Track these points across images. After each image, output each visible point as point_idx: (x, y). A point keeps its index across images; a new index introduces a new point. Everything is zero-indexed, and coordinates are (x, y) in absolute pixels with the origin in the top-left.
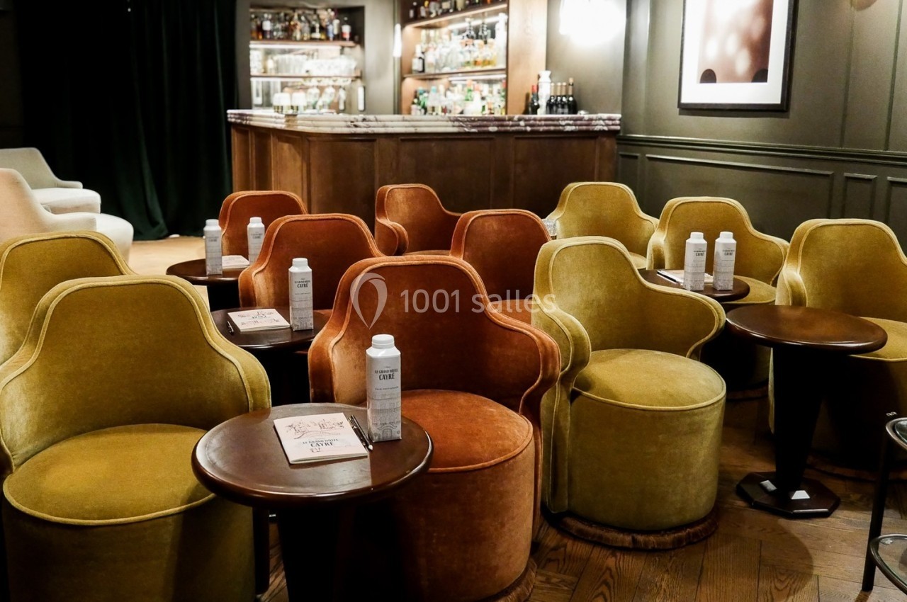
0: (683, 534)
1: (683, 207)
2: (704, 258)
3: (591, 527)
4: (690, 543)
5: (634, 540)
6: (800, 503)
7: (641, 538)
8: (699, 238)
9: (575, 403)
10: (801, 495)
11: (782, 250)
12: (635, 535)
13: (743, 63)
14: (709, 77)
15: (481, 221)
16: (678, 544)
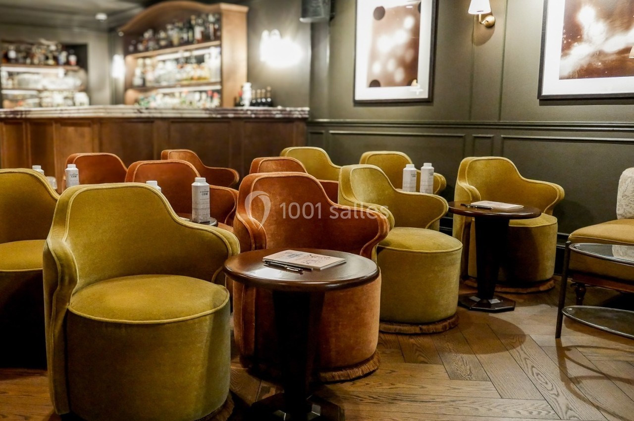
0: (446, 323)
1: (372, 157)
2: (415, 178)
3: (393, 325)
4: (450, 328)
5: (421, 329)
6: (496, 305)
7: (424, 327)
8: (412, 167)
9: (380, 254)
10: (495, 301)
11: (439, 179)
12: (420, 326)
13: (399, 75)
14: (375, 84)
15: (265, 163)
16: (445, 329)
